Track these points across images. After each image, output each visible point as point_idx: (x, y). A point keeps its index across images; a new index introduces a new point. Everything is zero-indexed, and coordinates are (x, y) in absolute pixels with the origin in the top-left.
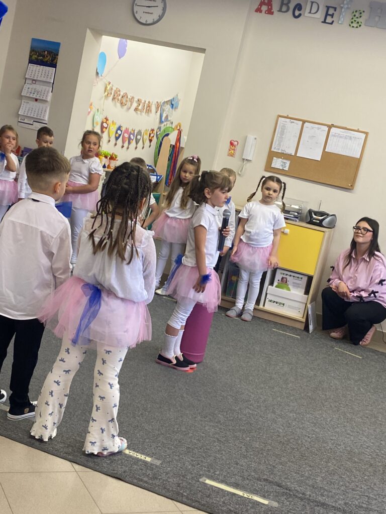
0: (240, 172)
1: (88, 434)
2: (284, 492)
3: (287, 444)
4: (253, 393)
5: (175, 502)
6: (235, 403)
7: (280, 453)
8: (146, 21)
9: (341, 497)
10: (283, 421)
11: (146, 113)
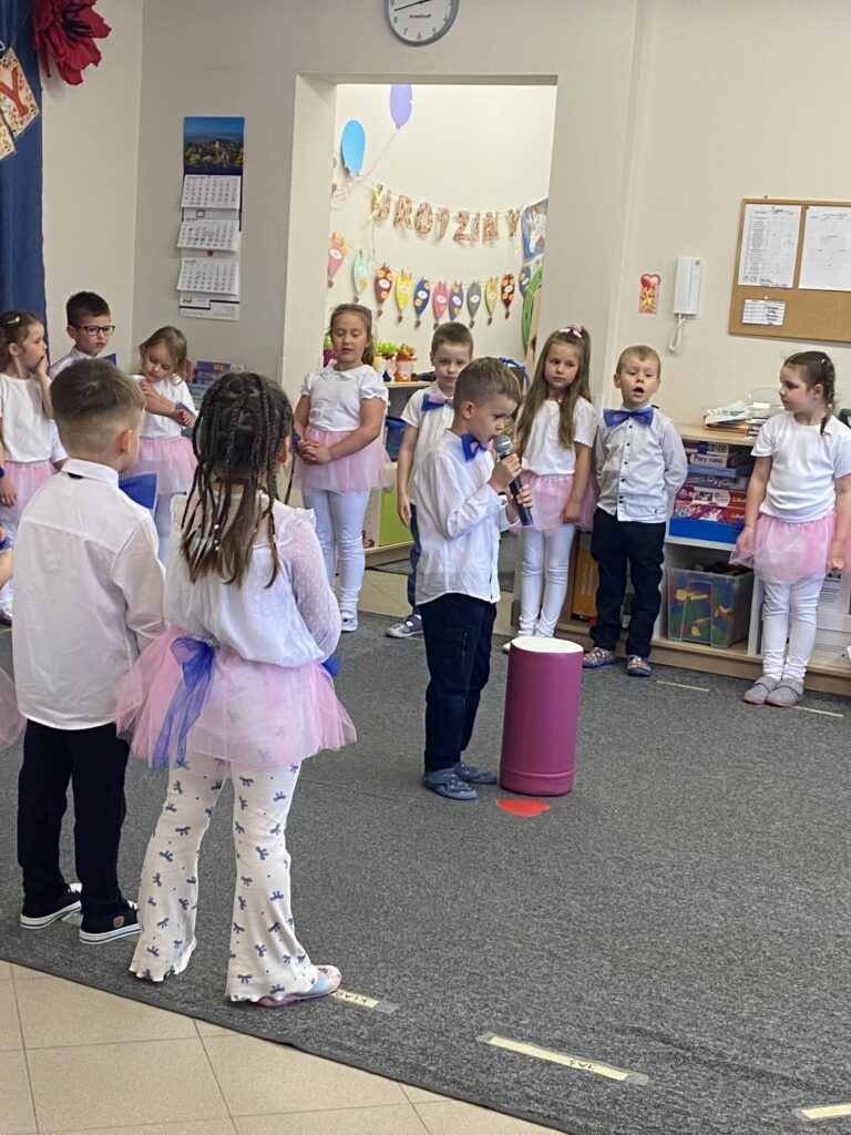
0: (673, 345)
1: (231, 960)
2: (671, 1053)
3: (721, 953)
4: (673, 849)
5: (405, 1087)
6: (622, 873)
7: (694, 973)
8: (419, 36)
9: (815, 1058)
10: (731, 904)
11: (484, 240)
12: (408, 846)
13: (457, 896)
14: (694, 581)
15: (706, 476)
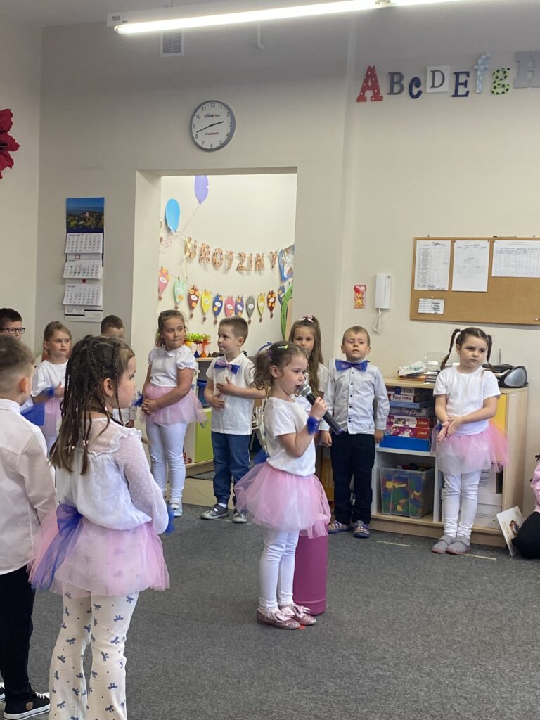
0: (376, 328)
8: (211, 145)
11: (255, 270)
12: (220, 651)
13: (254, 682)
14: (397, 475)
15: (401, 408)
